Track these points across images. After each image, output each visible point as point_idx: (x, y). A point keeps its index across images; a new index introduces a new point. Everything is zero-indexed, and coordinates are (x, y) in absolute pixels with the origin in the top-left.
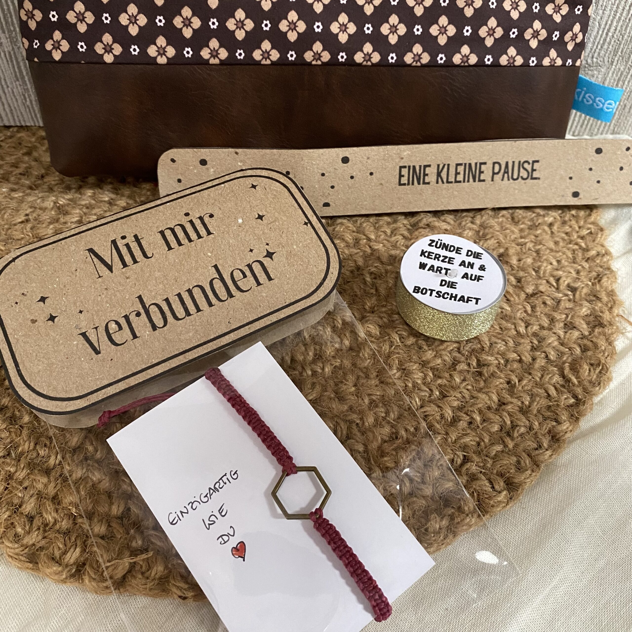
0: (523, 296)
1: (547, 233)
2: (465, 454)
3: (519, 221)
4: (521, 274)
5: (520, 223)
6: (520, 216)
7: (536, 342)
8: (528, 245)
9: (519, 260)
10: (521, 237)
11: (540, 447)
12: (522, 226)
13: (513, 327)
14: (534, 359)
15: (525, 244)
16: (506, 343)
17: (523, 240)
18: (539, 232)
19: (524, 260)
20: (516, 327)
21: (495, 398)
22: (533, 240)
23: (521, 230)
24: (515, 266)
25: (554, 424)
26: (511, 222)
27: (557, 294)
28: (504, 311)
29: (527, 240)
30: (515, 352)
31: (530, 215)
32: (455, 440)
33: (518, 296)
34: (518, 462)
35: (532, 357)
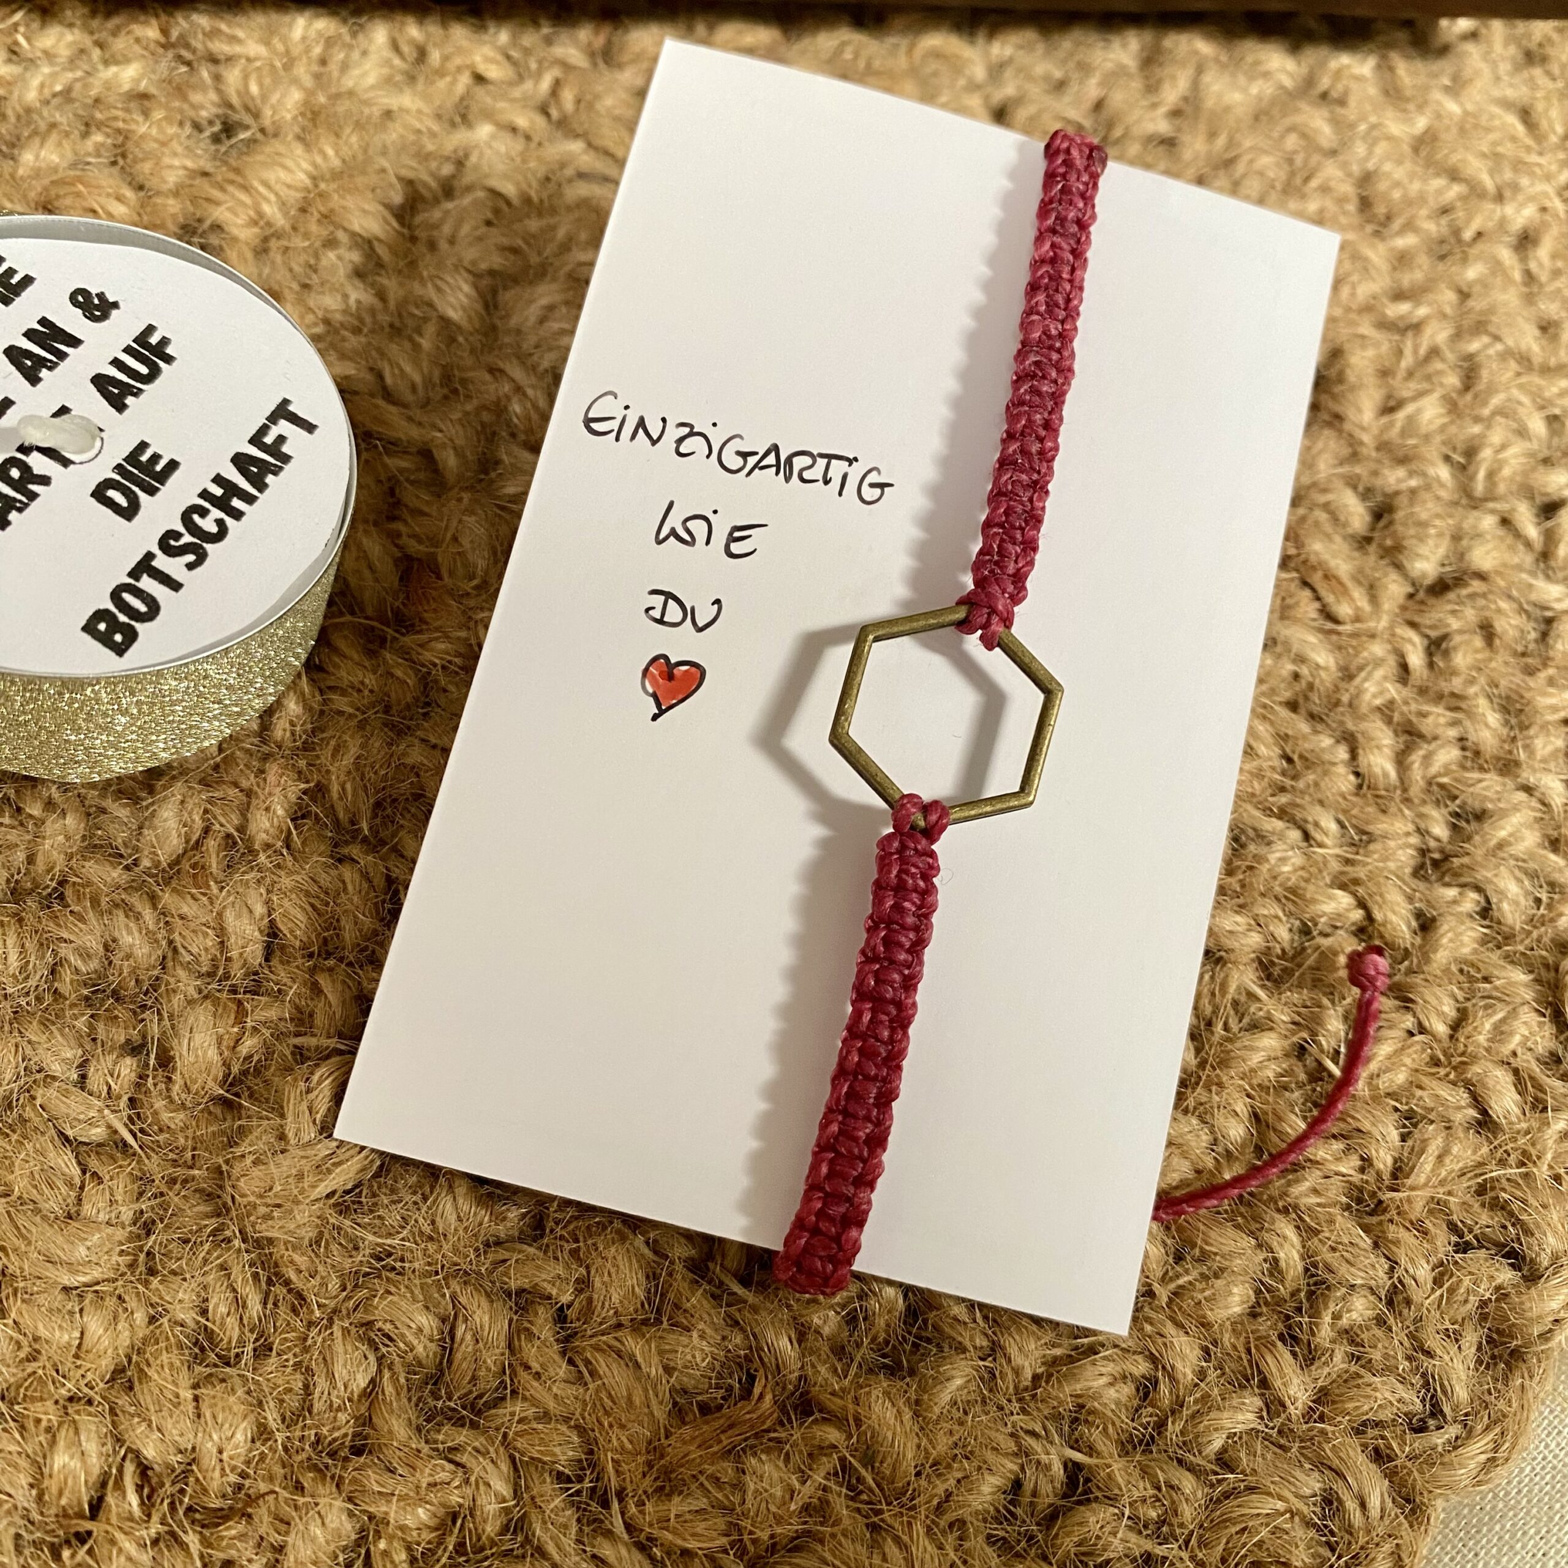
0: (1395, 589)
1: (1508, 280)
2: (1078, 1457)
3: (1389, 218)
4: (1394, 478)
5: (1396, 225)
6: (1397, 195)
7: (1440, 830)
8: (1428, 331)
9: (1389, 408)
10: (1399, 296)
11: (1436, 1411)
12: (1404, 242)
13: (1342, 753)
14: (1426, 924)
15: (1416, 327)
16: (1307, 837)
17: (1404, 308)
18: (1473, 272)
19: (1409, 409)
20: (1354, 755)
21: (1236, 1131)
22: (1448, 310)
23: (1402, 260)
24: (1366, 438)
25: (1506, 1275)
26: (1356, 220)
27: (1540, 583)
28: (1304, 671)
29: (1422, 311)
30: (1343, 887)
31: (1439, 192)
32: (1036, 1378)
33: (1373, 591)
34: (1329, 1501)
35: (1419, 915)
